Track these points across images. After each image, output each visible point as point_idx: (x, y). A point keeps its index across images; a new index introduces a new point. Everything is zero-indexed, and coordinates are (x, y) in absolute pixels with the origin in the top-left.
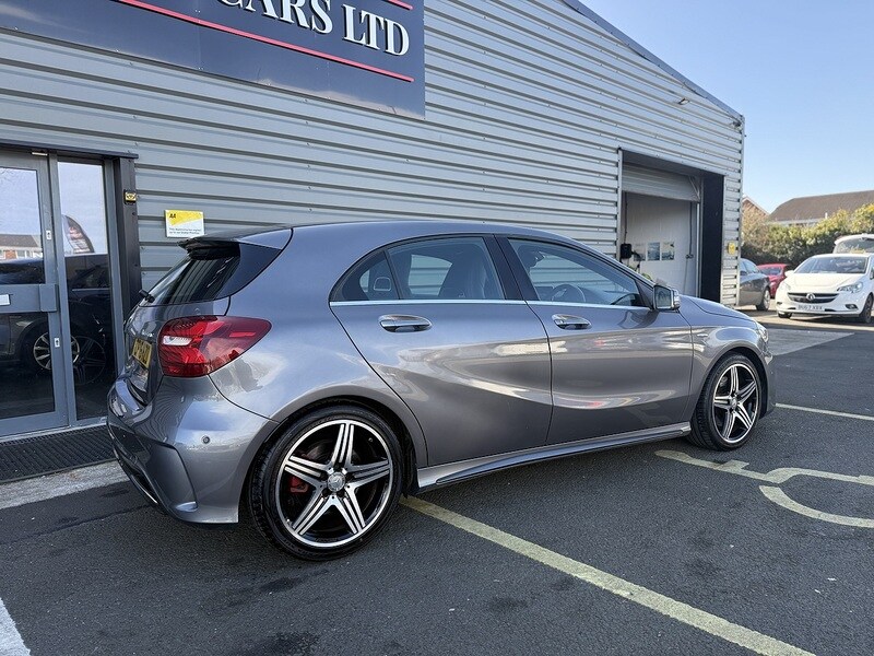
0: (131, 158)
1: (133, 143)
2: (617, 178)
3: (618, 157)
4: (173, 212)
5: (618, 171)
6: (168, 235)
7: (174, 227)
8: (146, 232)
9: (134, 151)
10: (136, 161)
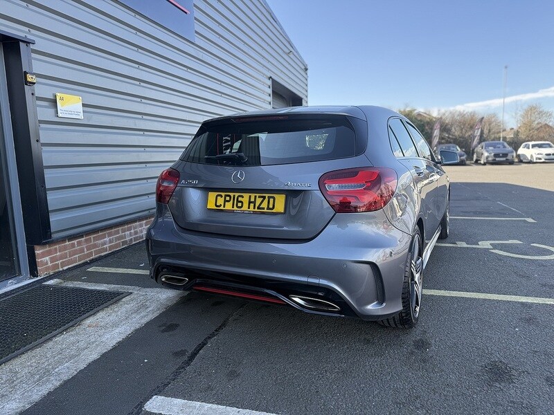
0: (27, 43)
1: (26, 29)
2: (270, 95)
3: (270, 83)
4: (62, 95)
5: (270, 91)
6: (60, 115)
7: (63, 108)
8: (44, 113)
9: (30, 37)
10: (32, 46)
